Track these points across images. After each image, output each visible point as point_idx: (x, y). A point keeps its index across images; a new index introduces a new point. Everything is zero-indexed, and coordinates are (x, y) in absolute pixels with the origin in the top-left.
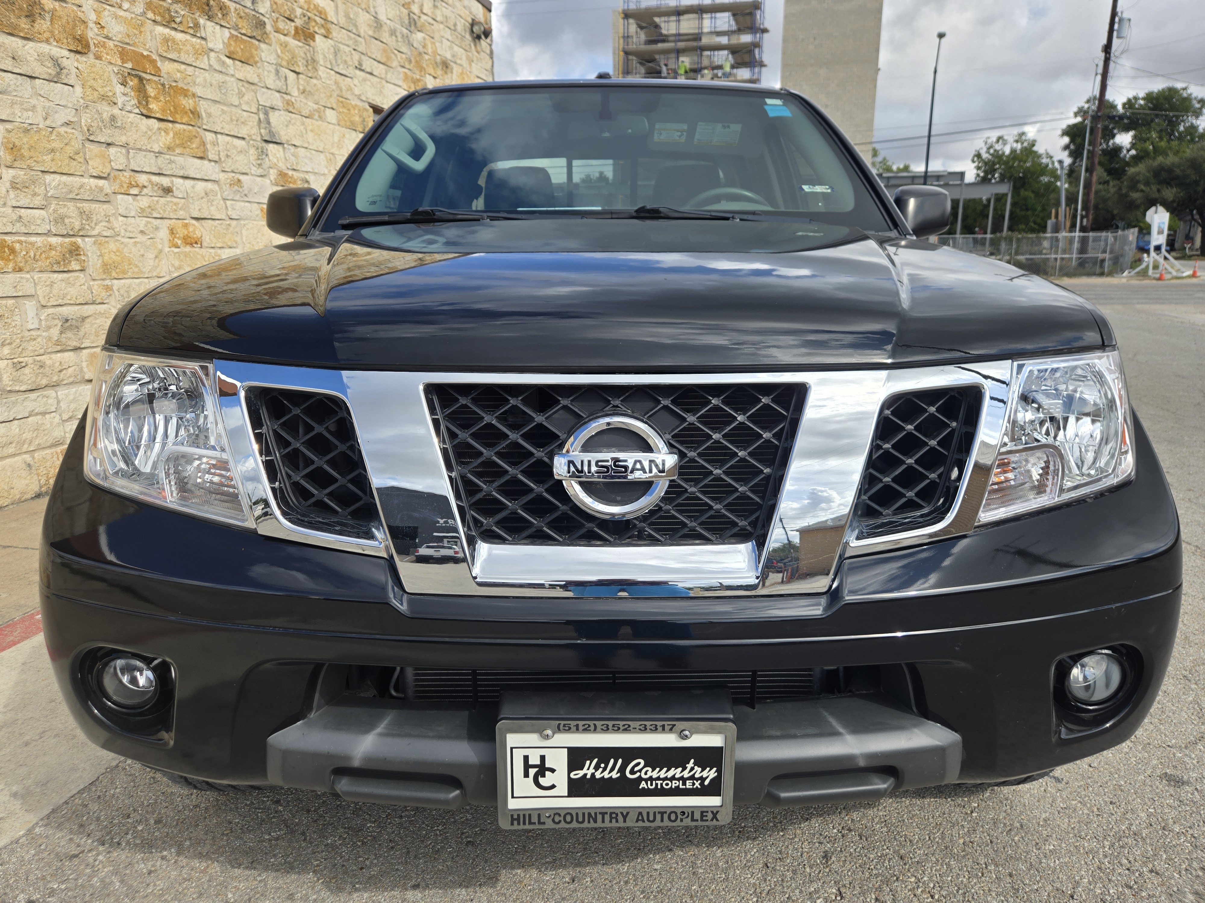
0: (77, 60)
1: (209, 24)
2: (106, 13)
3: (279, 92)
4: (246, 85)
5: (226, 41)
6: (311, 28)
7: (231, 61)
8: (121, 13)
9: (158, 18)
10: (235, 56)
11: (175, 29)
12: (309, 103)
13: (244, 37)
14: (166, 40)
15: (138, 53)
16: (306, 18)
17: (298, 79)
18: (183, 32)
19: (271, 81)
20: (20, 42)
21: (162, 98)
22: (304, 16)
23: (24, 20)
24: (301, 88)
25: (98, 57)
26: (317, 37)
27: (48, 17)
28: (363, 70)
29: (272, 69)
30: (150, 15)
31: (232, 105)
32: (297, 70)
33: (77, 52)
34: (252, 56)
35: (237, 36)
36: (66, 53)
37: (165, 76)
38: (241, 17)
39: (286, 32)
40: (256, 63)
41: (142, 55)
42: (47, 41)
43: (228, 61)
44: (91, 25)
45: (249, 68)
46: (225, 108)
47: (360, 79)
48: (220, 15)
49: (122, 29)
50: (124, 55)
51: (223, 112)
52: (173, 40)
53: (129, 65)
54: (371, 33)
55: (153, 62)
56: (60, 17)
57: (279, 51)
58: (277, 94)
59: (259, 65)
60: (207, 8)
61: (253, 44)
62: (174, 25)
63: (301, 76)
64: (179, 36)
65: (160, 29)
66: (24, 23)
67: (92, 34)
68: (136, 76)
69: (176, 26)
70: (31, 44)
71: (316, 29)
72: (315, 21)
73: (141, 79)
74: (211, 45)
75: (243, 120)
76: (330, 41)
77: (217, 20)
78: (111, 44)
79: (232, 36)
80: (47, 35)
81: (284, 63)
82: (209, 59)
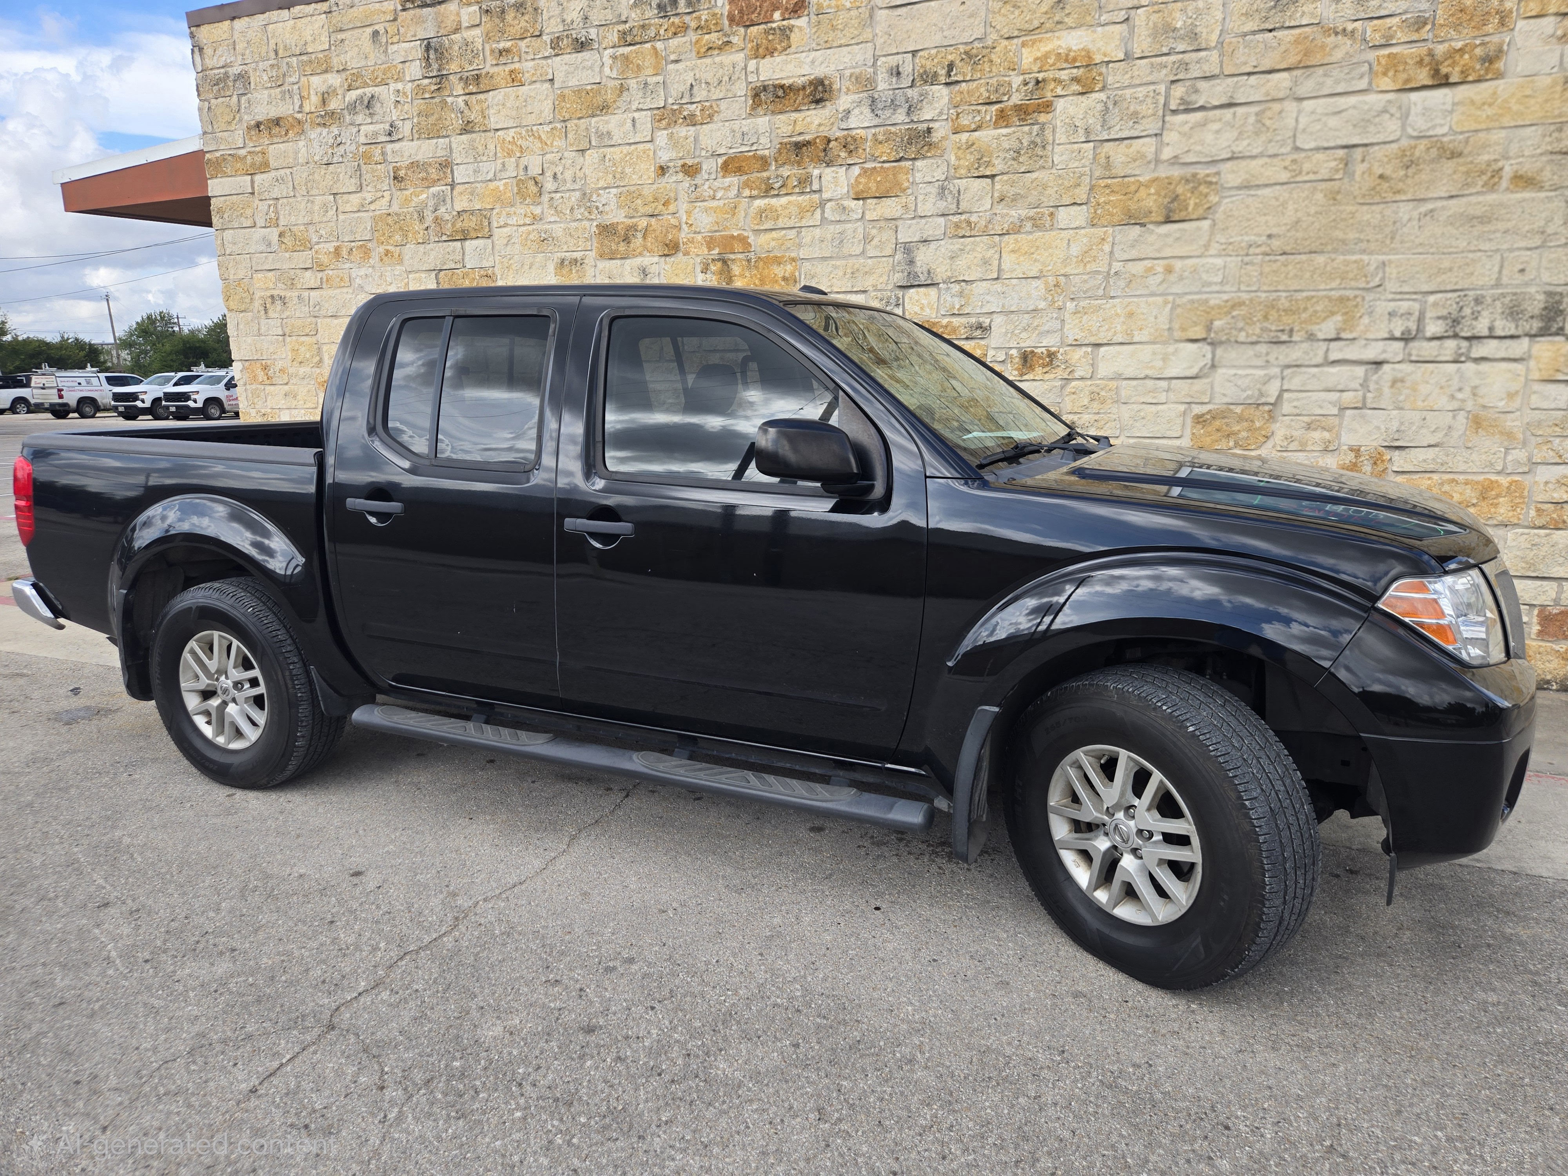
0: (666, 263)
1: (829, 170)
2: (697, 209)
3: (943, 215)
4: (882, 224)
5: (852, 181)
6: (1049, 95)
7: (861, 202)
8: (714, 204)
9: (755, 193)
10: (865, 195)
11: (778, 195)
12: (1013, 213)
13: (886, 165)
14: (761, 212)
15: (727, 236)
16: (1031, 86)
17: (993, 183)
18: (787, 194)
19: (928, 206)
20: (618, 262)
21: (747, 274)
22: (1026, 84)
23: (622, 244)
24: (996, 195)
25: (686, 254)
26: (1060, 104)
27: (639, 235)
28: (1202, 108)
29: (933, 190)
30: (747, 192)
31: (851, 255)
32: (988, 173)
33: (666, 255)
34: (899, 184)
35: (875, 168)
36: (656, 259)
37: (758, 249)
38: (880, 143)
39: (973, 126)
40: (904, 190)
41: (733, 237)
42: (641, 254)
43: (853, 204)
44: (684, 226)
45: (888, 201)
46: (838, 263)
47: (1186, 128)
48: (843, 154)
49: (710, 219)
50: (710, 243)
51: (835, 267)
52: (771, 209)
53: (716, 251)
54: (1251, 26)
55: (743, 240)
56: (654, 230)
57: (953, 158)
58: (942, 220)
59: (909, 191)
60: (823, 154)
61: (901, 168)
62: (773, 192)
63: (997, 178)
64: (784, 200)
65: (759, 203)
66: (622, 247)
67: (684, 235)
68: (719, 260)
69: (776, 192)
70: (628, 261)
71: (1059, 91)
72: (1055, 80)
73: (725, 262)
74: (825, 196)
75: (867, 269)
76: (1094, 96)
77: (840, 162)
78: (699, 237)
79: (865, 171)
80: (641, 249)
81: (963, 172)
82: (823, 212)
